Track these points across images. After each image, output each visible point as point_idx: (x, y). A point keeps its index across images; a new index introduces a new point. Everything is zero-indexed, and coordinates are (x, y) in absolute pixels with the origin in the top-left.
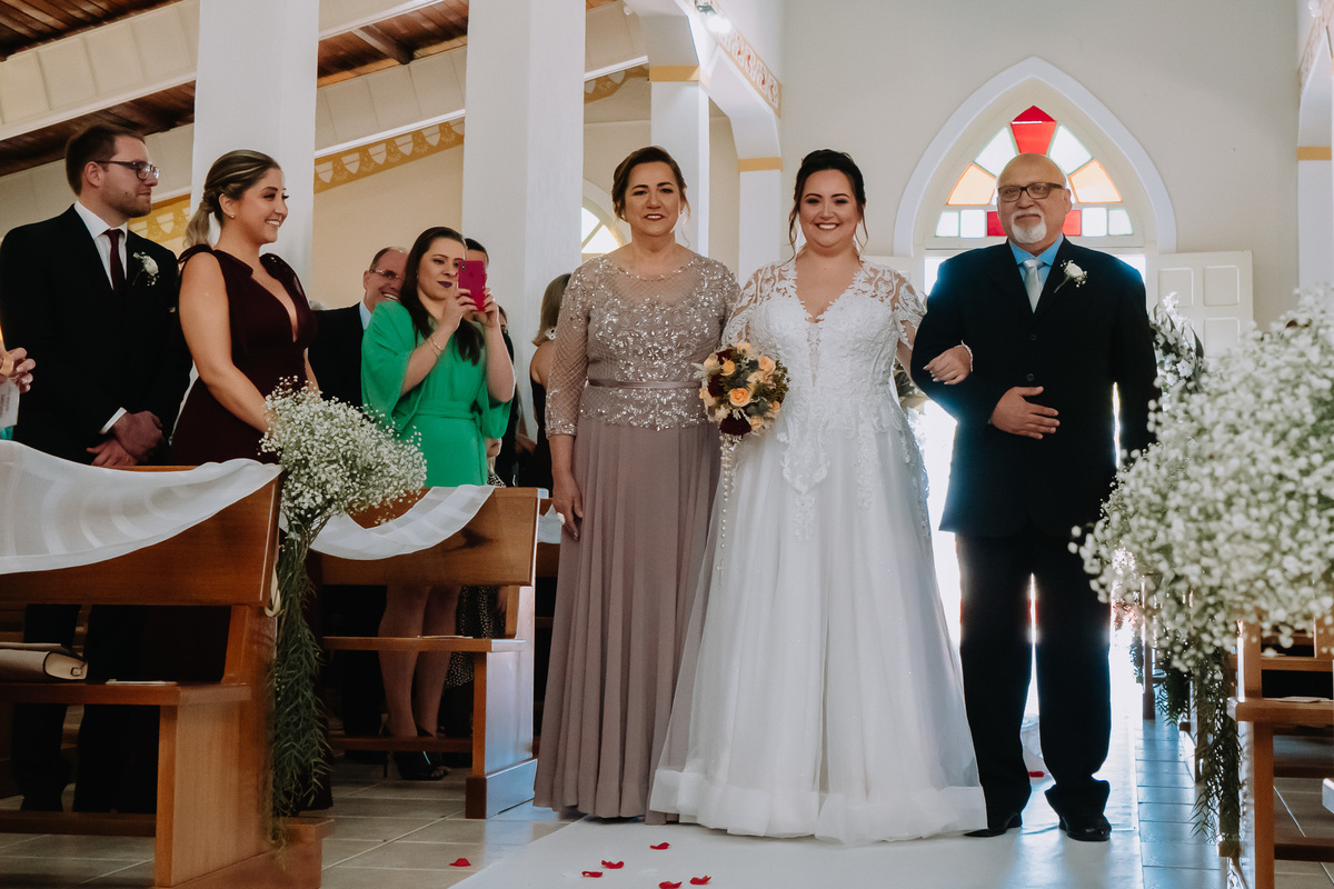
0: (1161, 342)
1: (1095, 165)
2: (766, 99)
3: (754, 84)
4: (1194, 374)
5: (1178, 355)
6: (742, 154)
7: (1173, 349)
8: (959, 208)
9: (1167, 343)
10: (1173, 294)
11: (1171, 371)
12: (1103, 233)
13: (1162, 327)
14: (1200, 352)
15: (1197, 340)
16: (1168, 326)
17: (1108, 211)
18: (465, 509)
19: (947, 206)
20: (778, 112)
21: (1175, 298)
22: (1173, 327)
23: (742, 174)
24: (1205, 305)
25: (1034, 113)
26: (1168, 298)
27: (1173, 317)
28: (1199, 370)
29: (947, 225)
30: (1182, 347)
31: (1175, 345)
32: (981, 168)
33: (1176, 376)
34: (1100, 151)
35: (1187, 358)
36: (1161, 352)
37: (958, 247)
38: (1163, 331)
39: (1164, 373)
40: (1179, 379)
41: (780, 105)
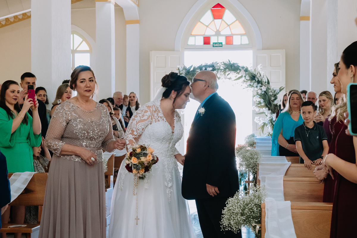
0: (257, 80)
1: (237, 22)
4: (267, 90)
5: (262, 84)
6: (127, 19)
7: (260, 82)
8: (195, 36)
9: (258, 80)
10: (261, 65)
11: (260, 89)
12: (239, 43)
13: (257, 75)
14: (268, 83)
15: (268, 79)
16: (259, 75)
17: (241, 36)
18: (24, 183)
19: (191, 35)
20: (138, 5)
21: (261, 66)
22: (260, 75)
23: (127, 25)
24: (271, 66)
25: (219, 5)
26: (259, 66)
27: (260, 72)
28: (268, 89)
29: (191, 41)
30: (263, 81)
31: (261, 81)
32: (202, 23)
33: (261, 90)
34: (239, 17)
35: (265, 85)
36: (256, 83)
37: (194, 48)
38: (257, 77)
39: (258, 90)
40: (262, 91)
41: (139, 3)
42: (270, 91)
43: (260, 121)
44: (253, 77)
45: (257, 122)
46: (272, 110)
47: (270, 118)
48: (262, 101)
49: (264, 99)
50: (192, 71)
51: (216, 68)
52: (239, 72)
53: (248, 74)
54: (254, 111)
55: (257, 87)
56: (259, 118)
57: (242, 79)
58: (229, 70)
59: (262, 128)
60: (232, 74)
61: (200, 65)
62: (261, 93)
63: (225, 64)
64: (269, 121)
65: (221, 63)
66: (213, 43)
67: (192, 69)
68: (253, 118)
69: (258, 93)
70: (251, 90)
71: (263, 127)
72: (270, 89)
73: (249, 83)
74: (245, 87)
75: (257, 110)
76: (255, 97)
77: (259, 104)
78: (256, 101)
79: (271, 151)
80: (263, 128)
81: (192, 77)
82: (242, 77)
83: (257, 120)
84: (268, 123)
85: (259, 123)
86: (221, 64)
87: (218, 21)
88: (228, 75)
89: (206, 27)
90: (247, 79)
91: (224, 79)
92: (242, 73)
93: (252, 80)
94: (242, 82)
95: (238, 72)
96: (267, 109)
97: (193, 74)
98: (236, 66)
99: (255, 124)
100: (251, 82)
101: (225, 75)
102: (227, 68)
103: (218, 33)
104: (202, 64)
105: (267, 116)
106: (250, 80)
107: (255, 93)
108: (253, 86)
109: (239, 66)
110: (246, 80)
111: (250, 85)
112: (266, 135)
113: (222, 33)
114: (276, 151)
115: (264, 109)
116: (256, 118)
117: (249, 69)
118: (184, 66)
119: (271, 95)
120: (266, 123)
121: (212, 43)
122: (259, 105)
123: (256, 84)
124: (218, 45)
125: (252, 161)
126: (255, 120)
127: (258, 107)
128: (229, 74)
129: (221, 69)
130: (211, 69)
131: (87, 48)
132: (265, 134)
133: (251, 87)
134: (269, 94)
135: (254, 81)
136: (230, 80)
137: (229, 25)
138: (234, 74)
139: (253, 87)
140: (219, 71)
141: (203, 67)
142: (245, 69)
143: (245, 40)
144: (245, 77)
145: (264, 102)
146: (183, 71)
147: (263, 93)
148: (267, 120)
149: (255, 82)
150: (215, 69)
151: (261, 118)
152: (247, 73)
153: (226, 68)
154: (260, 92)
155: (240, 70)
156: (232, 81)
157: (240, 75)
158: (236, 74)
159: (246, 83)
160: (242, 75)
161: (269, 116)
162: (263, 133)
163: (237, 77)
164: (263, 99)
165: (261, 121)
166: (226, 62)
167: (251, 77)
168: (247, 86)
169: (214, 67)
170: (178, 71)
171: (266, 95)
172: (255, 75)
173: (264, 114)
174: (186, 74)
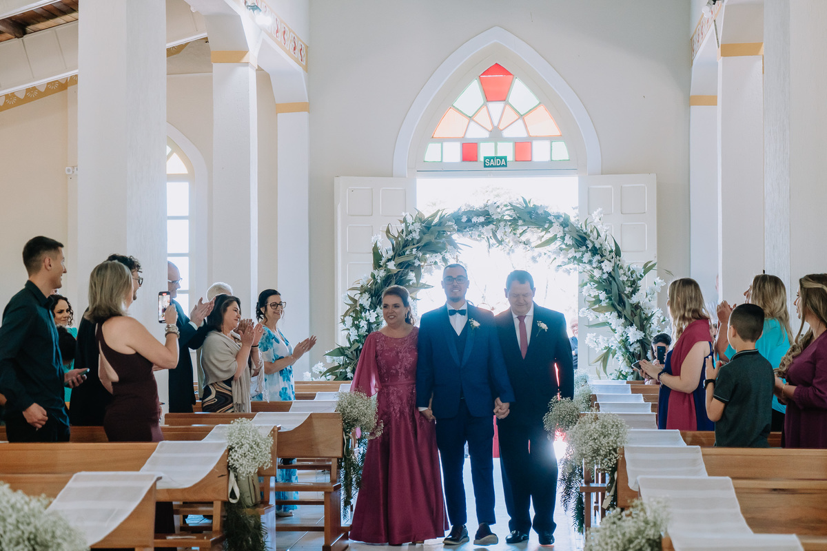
0: (590, 246)
1: (542, 108)
2: (296, 61)
3: (288, 52)
4: (613, 270)
5: (602, 256)
6: (278, 100)
7: (599, 252)
8: (442, 140)
9: (594, 246)
10: (600, 209)
11: (597, 268)
12: (547, 159)
13: (591, 235)
14: (618, 253)
15: (616, 244)
16: (595, 234)
17: (551, 142)
19: (433, 139)
20: (306, 69)
21: (601, 213)
22: (599, 235)
24: (622, 213)
25: (498, 69)
26: (595, 213)
27: (599, 227)
28: (617, 267)
29: (432, 153)
30: (605, 250)
31: (600, 249)
32: (457, 110)
33: (601, 271)
34: (546, 97)
35: (609, 257)
36: (590, 253)
37: (441, 170)
38: (591, 238)
39: (592, 269)
40: (603, 273)
41: (307, 62)
42: (621, 272)
43: (598, 343)
44: (581, 240)
45: (592, 346)
46: (626, 318)
48: (603, 295)
49: (608, 292)
50: (434, 226)
51: (495, 217)
52: (550, 227)
53: (569, 232)
54: (585, 319)
55: (590, 262)
56: (597, 337)
57: (556, 244)
58: (525, 223)
59: (603, 361)
60: (533, 232)
61: (456, 210)
62: (601, 278)
63: (514, 208)
64: (619, 343)
65: (506, 206)
66: (485, 158)
67: (436, 220)
69: (592, 277)
70: (576, 269)
71: (605, 359)
72: (621, 268)
73: (572, 253)
74: (563, 262)
75: (591, 316)
76: (585, 287)
77: (595, 303)
78: (590, 295)
81: (436, 238)
82: (554, 238)
83: (591, 341)
84: (617, 349)
85: (596, 349)
86: (505, 208)
87: (496, 107)
88: (521, 234)
89: (467, 120)
90: (566, 245)
91: (512, 243)
92: (556, 230)
93: (578, 246)
94: (555, 252)
95: (546, 226)
96: (615, 314)
97: (439, 232)
98: (542, 214)
100: (575, 252)
101: (515, 234)
102: (519, 218)
103: (496, 135)
104: (459, 209)
105: (614, 331)
106: (573, 246)
107: (586, 277)
108: (580, 261)
109: (548, 214)
110: (564, 246)
111: (575, 258)
112: (612, 378)
113: (506, 134)
115: (607, 314)
116: (589, 336)
117: (572, 220)
118: (418, 214)
119: (623, 282)
120: (613, 348)
121: (481, 159)
122: (597, 306)
123: (587, 256)
124: (496, 164)
126: (587, 342)
127: (593, 309)
128: (524, 231)
129: (506, 221)
130: (482, 219)
131: (183, 170)
132: (611, 374)
133: (576, 262)
134: (618, 280)
135: (584, 248)
136: (527, 246)
137: (521, 117)
138: (537, 232)
139: (581, 264)
140: (502, 224)
141: (462, 216)
142: (561, 220)
143: (561, 152)
144: (563, 238)
145: (607, 299)
146: (415, 224)
147: (605, 276)
148: (615, 341)
149: (587, 252)
150: (490, 220)
151: (601, 337)
152: (566, 229)
153: (516, 218)
154: (597, 274)
155: (551, 223)
156: (532, 248)
157: (549, 235)
158: (542, 231)
159: (566, 255)
160: (556, 235)
161: (619, 331)
162: (605, 372)
163: (543, 240)
164: (604, 292)
165: (602, 343)
166: (517, 203)
167: (576, 240)
168: (566, 260)
169: (488, 215)
170: (403, 225)
171: (613, 282)
172: (585, 233)
173: (607, 328)
174: (422, 233)
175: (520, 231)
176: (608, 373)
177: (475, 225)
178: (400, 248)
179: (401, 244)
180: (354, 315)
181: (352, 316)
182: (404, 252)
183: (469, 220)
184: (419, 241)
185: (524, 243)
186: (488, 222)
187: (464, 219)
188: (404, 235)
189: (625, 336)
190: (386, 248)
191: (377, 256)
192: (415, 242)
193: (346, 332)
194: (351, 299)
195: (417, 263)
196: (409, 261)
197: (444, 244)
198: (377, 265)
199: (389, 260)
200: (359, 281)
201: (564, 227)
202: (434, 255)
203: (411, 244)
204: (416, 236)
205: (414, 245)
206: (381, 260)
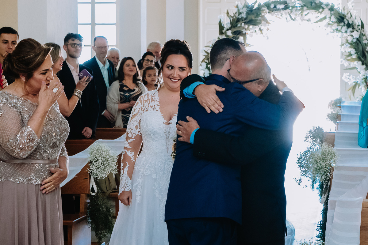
0: (346, 22)
4: (360, 37)
5: (353, 28)
7: (351, 26)
9: (348, 23)
11: (350, 35)
13: (347, 16)
14: (363, 26)
15: (362, 22)
16: (349, 15)
21: (353, 2)
22: (351, 16)
24: (367, 2)
26: (350, 3)
27: (351, 11)
28: (362, 35)
30: (355, 25)
31: (352, 24)
33: (352, 37)
35: (357, 29)
36: (346, 27)
38: (347, 18)
39: (347, 36)
40: (354, 38)
42: (364, 38)
43: (350, 79)
44: (341, 19)
45: (346, 80)
46: (366, 65)
47: (364, 75)
48: (353, 51)
49: (356, 49)
50: (255, 10)
51: (290, 5)
52: (322, 11)
53: (334, 14)
54: (342, 65)
55: (346, 32)
56: (349, 76)
57: (326, 21)
58: (308, 8)
59: (352, 90)
60: (312, 14)
62: (352, 41)
64: (363, 79)
67: (256, 6)
68: (342, 75)
69: (347, 40)
70: (337, 36)
71: (354, 87)
72: (364, 35)
73: (335, 26)
74: (330, 32)
75: (346, 64)
76: (343, 47)
77: (348, 56)
78: (345, 52)
79: (357, 135)
80: (354, 90)
81: (255, 17)
82: (325, 18)
83: (346, 77)
84: (361, 83)
85: (349, 83)
88: (306, 15)
90: (332, 22)
91: (300, 21)
92: (327, 12)
93: (339, 22)
94: (325, 26)
95: (321, 10)
96: (360, 63)
97: (257, 14)
98: (318, 3)
99: (343, 84)
100: (337, 26)
101: (302, 15)
102: (305, 5)
105: (359, 72)
106: (336, 22)
107: (344, 41)
108: (340, 31)
109: (321, 3)
110: (331, 23)
111: (337, 30)
112: (358, 100)
114: (365, 136)
115: (356, 63)
116: (345, 75)
117: (336, 7)
118: (245, 3)
119: (365, 44)
120: (359, 82)
122: (349, 58)
125: (323, 164)
126: (343, 78)
127: (348, 60)
128: (308, 13)
129: (297, 7)
130: (282, 6)
132: (357, 98)
134: (362, 42)
135: (342, 24)
136: (309, 22)
138: (315, 14)
139: (340, 33)
140: (295, 9)
141: (271, 4)
142: (329, 7)
144: (330, 18)
145: (355, 53)
146: (243, 9)
147: (355, 40)
148: (360, 78)
149: (344, 26)
150: (287, 7)
151: (351, 76)
152: (332, 12)
153: (303, 5)
154: (350, 39)
155: (323, 8)
156: (312, 23)
157: (322, 16)
158: (318, 13)
159: (331, 27)
160: (326, 16)
161: (362, 73)
162: (354, 97)
163: (319, 19)
164: (354, 50)
165: (352, 80)
167: (338, 19)
168: (332, 31)
169: (286, 3)
170: (237, 9)
171: (360, 44)
172: (344, 15)
173: (355, 70)
174: (248, 14)
175: (305, 13)
176: (356, 97)
177: (278, 10)
178: (235, 22)
179: (235, 20)
180: (207, 62)
181: (206, 62)
182: (237, 26)
183: (275, 7)
184: (245, 19)
185: (307, 21)
186: (286, 8)
187: (272, 6)
188: (237, 15)
189: (366, 76)
190: (227, 23)
191: (221, 28)
192: (243, 19)
193: (203, 71)
194: (206, 52)
195: (244, 31)
196: (240, 30)
197: (260, 20)
198: (221, 33)
199: (228, 30)
200: (210, 42)
201: (331, 11)
202: (255, 26)
203: (241, 20)
204: (244, 15)
205: (242, 21)
206: (223, 29)
